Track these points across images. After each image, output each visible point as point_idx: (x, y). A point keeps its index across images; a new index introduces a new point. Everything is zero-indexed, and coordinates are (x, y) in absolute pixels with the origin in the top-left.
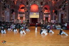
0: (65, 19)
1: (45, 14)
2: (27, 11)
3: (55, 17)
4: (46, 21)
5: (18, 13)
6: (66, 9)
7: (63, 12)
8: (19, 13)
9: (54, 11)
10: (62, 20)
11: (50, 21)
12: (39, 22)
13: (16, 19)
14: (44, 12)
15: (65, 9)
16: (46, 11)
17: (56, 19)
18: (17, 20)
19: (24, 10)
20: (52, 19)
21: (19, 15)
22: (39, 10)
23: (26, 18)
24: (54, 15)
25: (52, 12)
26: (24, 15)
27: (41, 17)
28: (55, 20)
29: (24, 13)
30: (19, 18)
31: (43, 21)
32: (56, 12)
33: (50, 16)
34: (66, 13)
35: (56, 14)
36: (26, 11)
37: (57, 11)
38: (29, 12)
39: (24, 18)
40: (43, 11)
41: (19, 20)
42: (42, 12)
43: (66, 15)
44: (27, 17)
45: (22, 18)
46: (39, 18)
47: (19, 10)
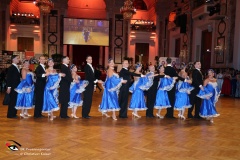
0: (217, 52)
1: (134, 27)
2: (53, 13)
3: (178, 41)
4: (137, 61)
6: (222, 9)
7: (209, 23)
8: (15, 20)
9: (172, 18)
11: (157, 59)
14: (133, 22)
15: (218, 11)
16: (138, 14)
18: (4, 52)
19: (38, 5)
20: (163, 52)
21: (12, 30)
22: (107, 9)
23: (47, 43)
24: (172, 33)
25: (167, 20)
26: (38, 31)
27: (119, 42)
28: (177, 55)
29: (37, 22)
30: (12, 44)
32: (183, 23)
33: (154, 37)
34: (222, 26)
35: (183, 31)
36: (46, 9)
37: (185, 16)
38: (62, 17)
39: (38, 46)
40: (126, 15)
41: (10, 53)
43: (221, 36)
44: (53, 39)
45: (25, 44)
46: (110, 46)
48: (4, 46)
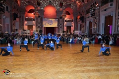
0: (94, 29)
1: (66, 21)
2: (39, 17)
3: (81, 25)
4: (67, 32)
5: (24, 20)
6: (96, 14)
7: (91, 19)
8: (26, 19)
9: (79, 17)
10: (90, 30)
11: (74, 31)
12: (57, 33)
13: (20, 28)
14: (65, 19)
15: (94, 15)
16: (68, 16)
17: (83, 29)
18: (23, 30)
19: (34, 14)
20: (76, 29)
21: (26, 23)
22: (57, 15)
23: (37, 27)
24: (79, 23)
25: (77, 18)
26: (34, 23)
27: (61, 26)
28: (80, 30)
29: (34, 20)
30: (26, 27)
31: (64, 32)
32: (82, 19)
33: (73, 24)
34: (96, 20)
35: (83, 22)
36: (37, 16)
37: (83, 17)
38: (42, 18)
39: (34, 28)
40: (64, 17)
41: (26, 30)
42: (61, 17)
43: (95, 23)
44: (39, 25)
45: (30, 27)
46: (58, 27)
47: (25, 15)
48: (23, 28)
